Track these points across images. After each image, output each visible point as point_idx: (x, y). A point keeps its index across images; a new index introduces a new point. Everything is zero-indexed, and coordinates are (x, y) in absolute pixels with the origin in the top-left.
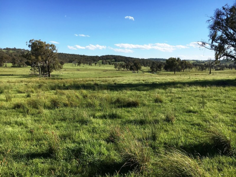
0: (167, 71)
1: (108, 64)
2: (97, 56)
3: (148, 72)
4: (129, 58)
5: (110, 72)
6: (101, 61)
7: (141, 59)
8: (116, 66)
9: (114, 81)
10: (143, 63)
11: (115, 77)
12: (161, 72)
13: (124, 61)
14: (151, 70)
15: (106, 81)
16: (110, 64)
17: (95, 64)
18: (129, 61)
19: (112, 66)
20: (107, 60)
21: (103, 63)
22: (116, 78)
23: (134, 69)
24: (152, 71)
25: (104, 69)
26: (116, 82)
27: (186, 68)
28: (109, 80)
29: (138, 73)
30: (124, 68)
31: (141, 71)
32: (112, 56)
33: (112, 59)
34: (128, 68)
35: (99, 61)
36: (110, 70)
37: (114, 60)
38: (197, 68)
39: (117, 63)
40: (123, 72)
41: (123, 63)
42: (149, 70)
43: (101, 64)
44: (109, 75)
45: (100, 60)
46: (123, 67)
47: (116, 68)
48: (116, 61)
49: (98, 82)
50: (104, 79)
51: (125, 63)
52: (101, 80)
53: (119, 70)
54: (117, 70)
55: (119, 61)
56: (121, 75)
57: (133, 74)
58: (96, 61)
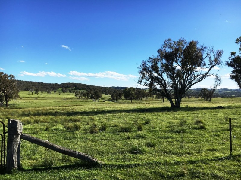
0: (127, 100)
1: (68, 92)
2: (57, 84)
3: (109, 100)
4: (91, 86)
5: (71, 100)
6: (60, 89)
7: (103, 87)
8: (77, 94)
9: (72, 110)
10: (104, 92)
11: (75, 105)
12: (122, 101)
13: (86, 90)
14: (111, 99)
15: (65, 110)
16: (70, 92)
17: (55, 92)
18: (91, 89)
19: (73, 94)
20: (68, 88)
21: (63, 91)
22: (75, 107)
23: (95, 98)
24: (113, 99)
25: (64, 97)
26: (74, 110)
27: (144, 96)
28: (68, 109)
29: (98, 101)
30: (85, 97)
31: (102, 99)
32: (73, 84)
33: (73, 87)
34: (89, 97)
35: (58, 88)
36: (70, 99)
37: (75, 88)
38: (154, 97)
39: (78, 91)
40: (84, 100)
41: (85, 91)
42: (110, 98)
43: (61, 92)
44: (69, 104)
45: (60, 87)
46: (84, 95)
47: (77, 96)
48: (77, 89)
49: (59, 110)
50: (64, 107)
51: (87, 91)
52: (61, 109)
53: (80, 99)
54: (78, 99)
55: (80, 89)
56: (81, 103)
57: (94, 102)
58: (56, 89)
